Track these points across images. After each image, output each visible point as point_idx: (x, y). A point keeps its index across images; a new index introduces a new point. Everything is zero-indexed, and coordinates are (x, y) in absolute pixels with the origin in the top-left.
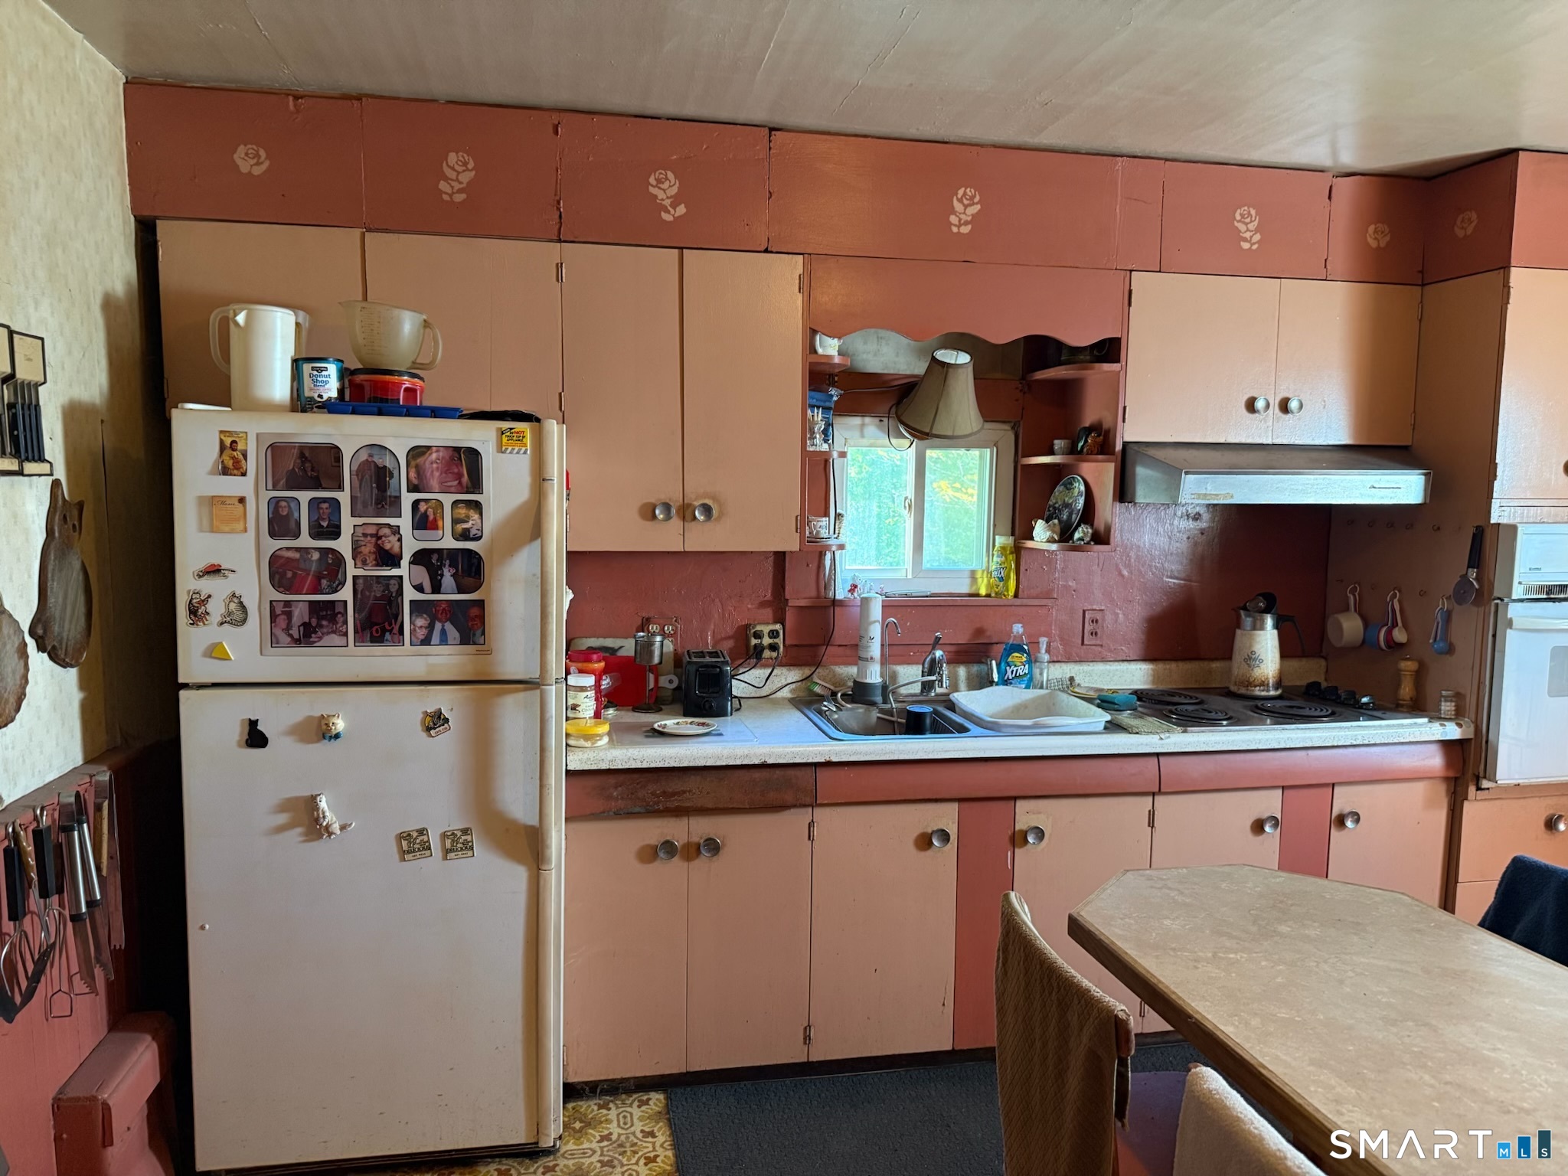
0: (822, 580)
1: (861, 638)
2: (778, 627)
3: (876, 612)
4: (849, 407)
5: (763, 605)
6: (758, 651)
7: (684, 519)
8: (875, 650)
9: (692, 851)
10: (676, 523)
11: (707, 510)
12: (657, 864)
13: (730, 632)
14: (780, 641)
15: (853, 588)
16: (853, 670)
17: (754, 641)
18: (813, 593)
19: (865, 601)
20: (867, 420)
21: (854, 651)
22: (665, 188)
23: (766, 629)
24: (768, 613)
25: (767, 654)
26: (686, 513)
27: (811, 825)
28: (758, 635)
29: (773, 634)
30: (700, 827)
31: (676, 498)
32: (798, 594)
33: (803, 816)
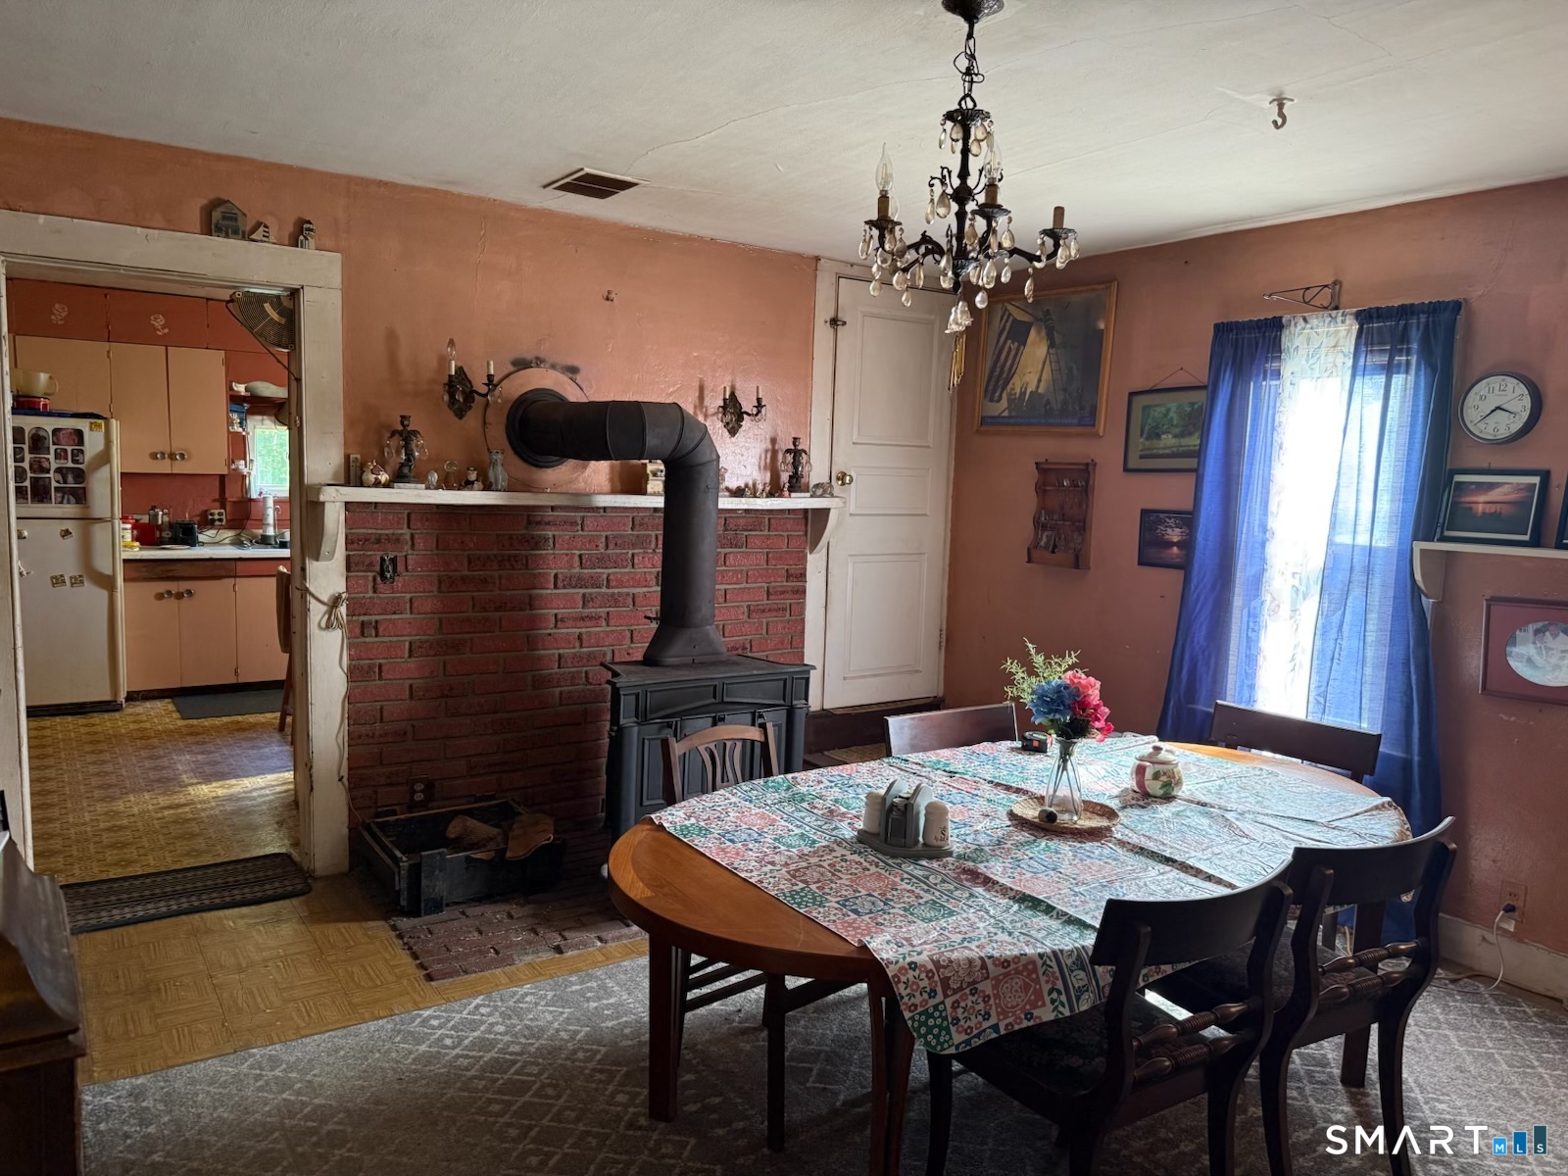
0: (245, 490)
1: (263, 515)
2: (222, 511)
3: (270, 503)
4: (252, 412)
5: (214, 501)
6: (213, 521)
7: (171, 459)
8: (271, 520)
9: (179, 596)
10: (167, 461)
11: (182, 456)
12: (164, 601)
13: (198, 513)
14: (224, 517)
15: (261, 493)
16: (261, 531)
17: (210, 517)
18: (240, 495)
19: (264, 498)
20: (265, 417)
21: (261, 522)
22: (159, 322)
23: (216, 512)
24: (217, 504)
25: (217, 523)
26: (172, 456)
27: (234, 585)
28: (212, 514)
29: (220, 514)
30: (184, 586)
31: (167, 450)
32: (232, 494)
33: (232, 581)
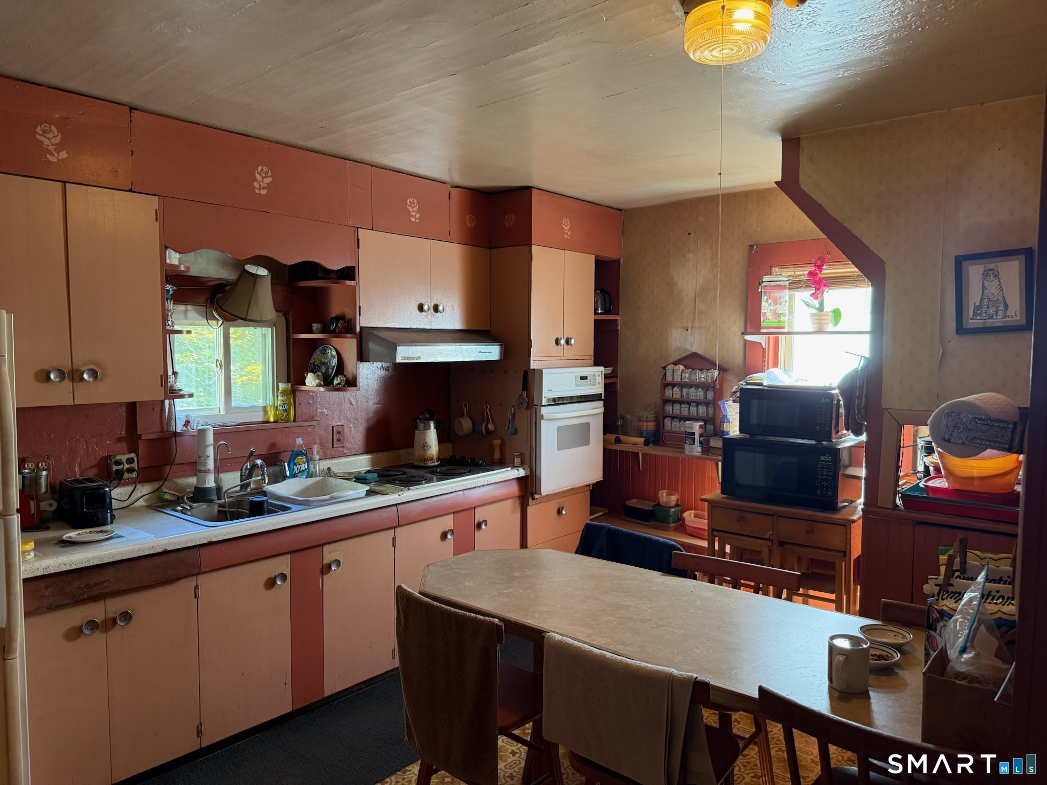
0: (164, 420)
1: (200, 457)
2: (133, 455)
3: (210, 438)
4: (178, 298)
5: (120, 440)
6: (119, 475)
7: (73, 380)
8: (211, 465)
9: (110, 624)
10: (67, 383)
11: (94, 373)
12: (82, 639)
13: (94, 462)
14: (135, 466)
15: (187, 423)
16: (193, 480)
17: (115, 468)
18: (159, 429)
19: (202, 432)
20: (189, 307)
21: (194, 466)
23: (124, 458)
24: (124, 446)
25: (126, 475)
26: (74, 376)
27: (196, 588)
28: (118, 463)
29: (130, 461)
30: (114, 606)
31: (66, 366)
32: (147, 430)
33: (190, 583)
